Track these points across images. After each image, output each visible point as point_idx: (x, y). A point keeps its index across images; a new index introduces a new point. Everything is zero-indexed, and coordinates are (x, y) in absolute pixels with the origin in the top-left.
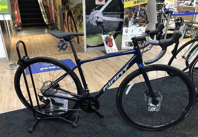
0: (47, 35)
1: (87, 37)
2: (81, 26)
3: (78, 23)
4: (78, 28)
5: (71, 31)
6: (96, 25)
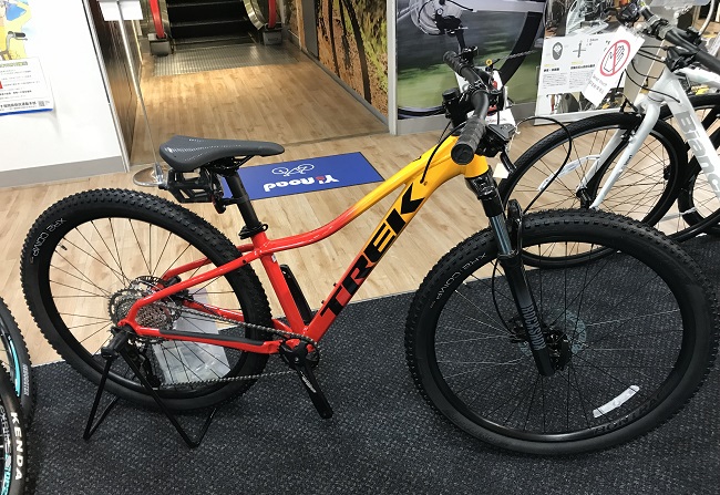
0: (257, 70)
1: (398, 79)
2: (378, 37)
3: (369, 26)
4: (366, 44)
5: (341, 55)
6: (435, 30)
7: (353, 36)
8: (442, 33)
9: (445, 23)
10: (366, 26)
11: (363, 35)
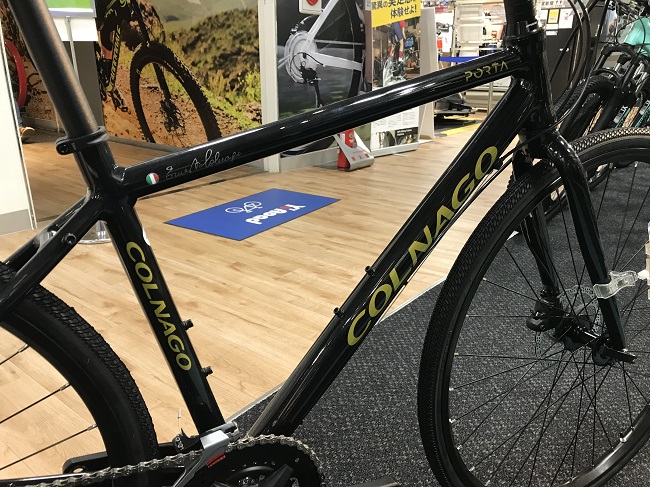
2: (240, 89)
3: (220, 82)
4: (214, 100)
5: (156, 120)
6: (301, 79)
7: (186, 97)
8: (305, 82)
9: (308, 74)
10: (213, 83)
11: (206, 93)
